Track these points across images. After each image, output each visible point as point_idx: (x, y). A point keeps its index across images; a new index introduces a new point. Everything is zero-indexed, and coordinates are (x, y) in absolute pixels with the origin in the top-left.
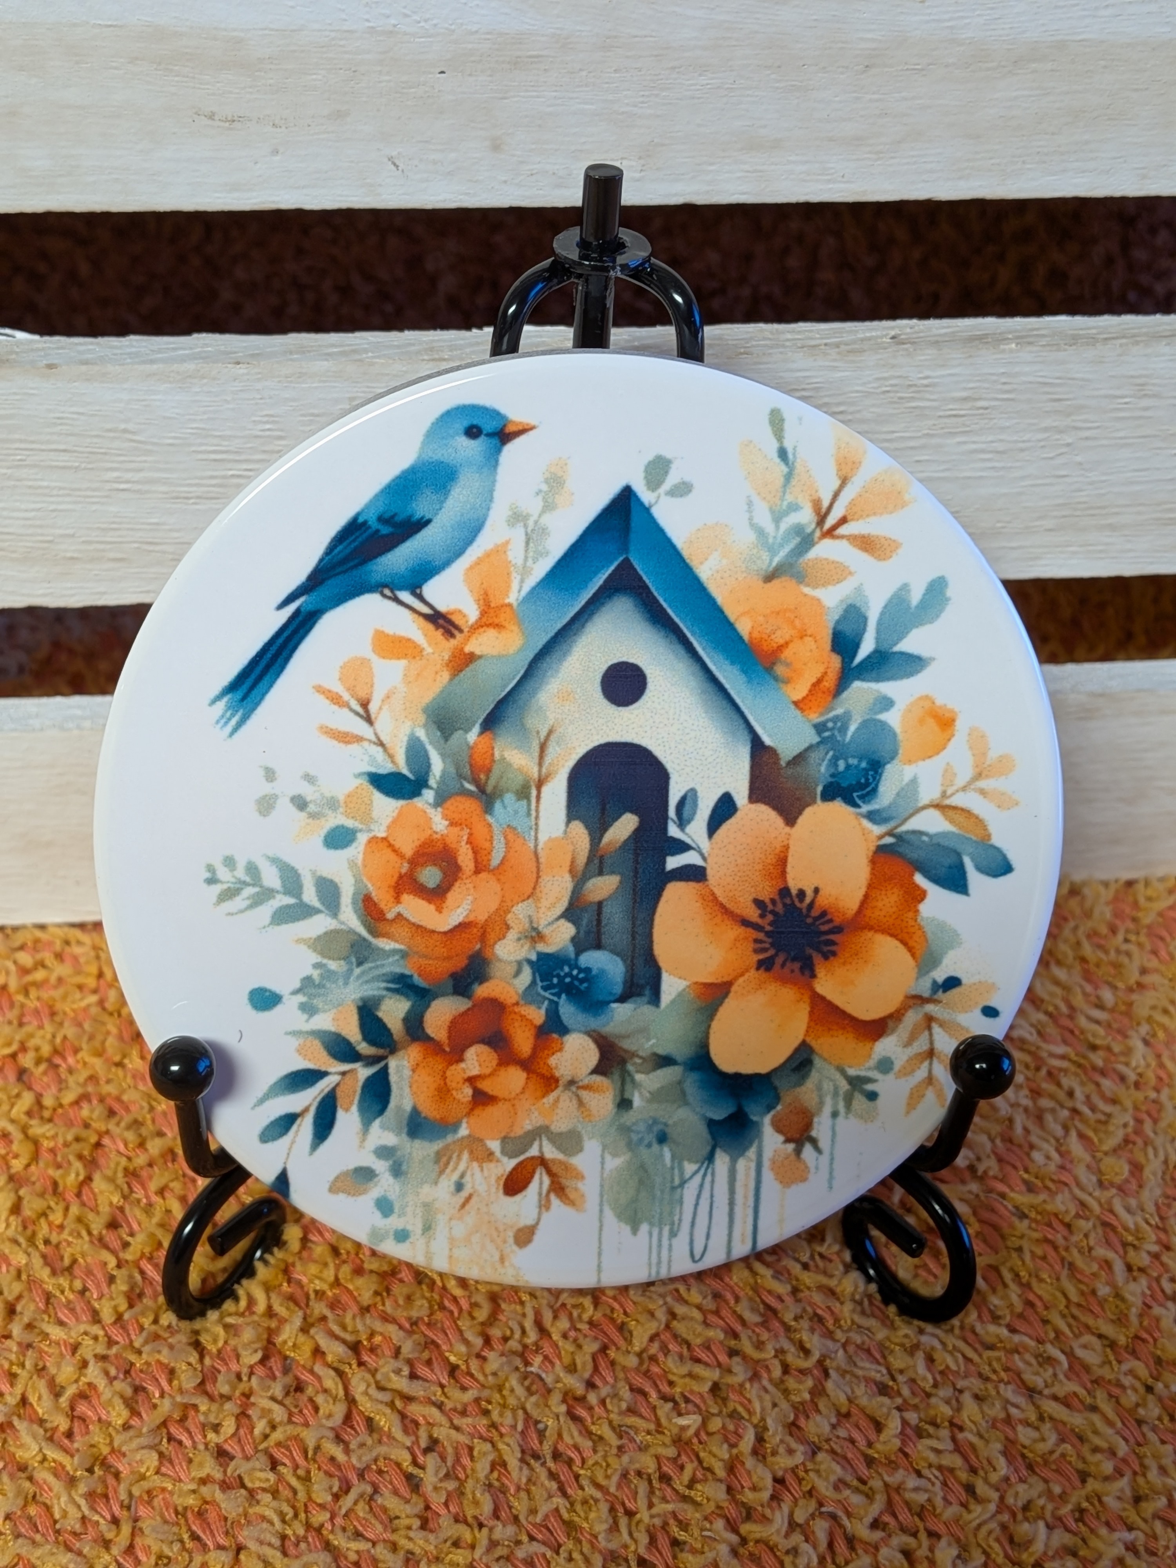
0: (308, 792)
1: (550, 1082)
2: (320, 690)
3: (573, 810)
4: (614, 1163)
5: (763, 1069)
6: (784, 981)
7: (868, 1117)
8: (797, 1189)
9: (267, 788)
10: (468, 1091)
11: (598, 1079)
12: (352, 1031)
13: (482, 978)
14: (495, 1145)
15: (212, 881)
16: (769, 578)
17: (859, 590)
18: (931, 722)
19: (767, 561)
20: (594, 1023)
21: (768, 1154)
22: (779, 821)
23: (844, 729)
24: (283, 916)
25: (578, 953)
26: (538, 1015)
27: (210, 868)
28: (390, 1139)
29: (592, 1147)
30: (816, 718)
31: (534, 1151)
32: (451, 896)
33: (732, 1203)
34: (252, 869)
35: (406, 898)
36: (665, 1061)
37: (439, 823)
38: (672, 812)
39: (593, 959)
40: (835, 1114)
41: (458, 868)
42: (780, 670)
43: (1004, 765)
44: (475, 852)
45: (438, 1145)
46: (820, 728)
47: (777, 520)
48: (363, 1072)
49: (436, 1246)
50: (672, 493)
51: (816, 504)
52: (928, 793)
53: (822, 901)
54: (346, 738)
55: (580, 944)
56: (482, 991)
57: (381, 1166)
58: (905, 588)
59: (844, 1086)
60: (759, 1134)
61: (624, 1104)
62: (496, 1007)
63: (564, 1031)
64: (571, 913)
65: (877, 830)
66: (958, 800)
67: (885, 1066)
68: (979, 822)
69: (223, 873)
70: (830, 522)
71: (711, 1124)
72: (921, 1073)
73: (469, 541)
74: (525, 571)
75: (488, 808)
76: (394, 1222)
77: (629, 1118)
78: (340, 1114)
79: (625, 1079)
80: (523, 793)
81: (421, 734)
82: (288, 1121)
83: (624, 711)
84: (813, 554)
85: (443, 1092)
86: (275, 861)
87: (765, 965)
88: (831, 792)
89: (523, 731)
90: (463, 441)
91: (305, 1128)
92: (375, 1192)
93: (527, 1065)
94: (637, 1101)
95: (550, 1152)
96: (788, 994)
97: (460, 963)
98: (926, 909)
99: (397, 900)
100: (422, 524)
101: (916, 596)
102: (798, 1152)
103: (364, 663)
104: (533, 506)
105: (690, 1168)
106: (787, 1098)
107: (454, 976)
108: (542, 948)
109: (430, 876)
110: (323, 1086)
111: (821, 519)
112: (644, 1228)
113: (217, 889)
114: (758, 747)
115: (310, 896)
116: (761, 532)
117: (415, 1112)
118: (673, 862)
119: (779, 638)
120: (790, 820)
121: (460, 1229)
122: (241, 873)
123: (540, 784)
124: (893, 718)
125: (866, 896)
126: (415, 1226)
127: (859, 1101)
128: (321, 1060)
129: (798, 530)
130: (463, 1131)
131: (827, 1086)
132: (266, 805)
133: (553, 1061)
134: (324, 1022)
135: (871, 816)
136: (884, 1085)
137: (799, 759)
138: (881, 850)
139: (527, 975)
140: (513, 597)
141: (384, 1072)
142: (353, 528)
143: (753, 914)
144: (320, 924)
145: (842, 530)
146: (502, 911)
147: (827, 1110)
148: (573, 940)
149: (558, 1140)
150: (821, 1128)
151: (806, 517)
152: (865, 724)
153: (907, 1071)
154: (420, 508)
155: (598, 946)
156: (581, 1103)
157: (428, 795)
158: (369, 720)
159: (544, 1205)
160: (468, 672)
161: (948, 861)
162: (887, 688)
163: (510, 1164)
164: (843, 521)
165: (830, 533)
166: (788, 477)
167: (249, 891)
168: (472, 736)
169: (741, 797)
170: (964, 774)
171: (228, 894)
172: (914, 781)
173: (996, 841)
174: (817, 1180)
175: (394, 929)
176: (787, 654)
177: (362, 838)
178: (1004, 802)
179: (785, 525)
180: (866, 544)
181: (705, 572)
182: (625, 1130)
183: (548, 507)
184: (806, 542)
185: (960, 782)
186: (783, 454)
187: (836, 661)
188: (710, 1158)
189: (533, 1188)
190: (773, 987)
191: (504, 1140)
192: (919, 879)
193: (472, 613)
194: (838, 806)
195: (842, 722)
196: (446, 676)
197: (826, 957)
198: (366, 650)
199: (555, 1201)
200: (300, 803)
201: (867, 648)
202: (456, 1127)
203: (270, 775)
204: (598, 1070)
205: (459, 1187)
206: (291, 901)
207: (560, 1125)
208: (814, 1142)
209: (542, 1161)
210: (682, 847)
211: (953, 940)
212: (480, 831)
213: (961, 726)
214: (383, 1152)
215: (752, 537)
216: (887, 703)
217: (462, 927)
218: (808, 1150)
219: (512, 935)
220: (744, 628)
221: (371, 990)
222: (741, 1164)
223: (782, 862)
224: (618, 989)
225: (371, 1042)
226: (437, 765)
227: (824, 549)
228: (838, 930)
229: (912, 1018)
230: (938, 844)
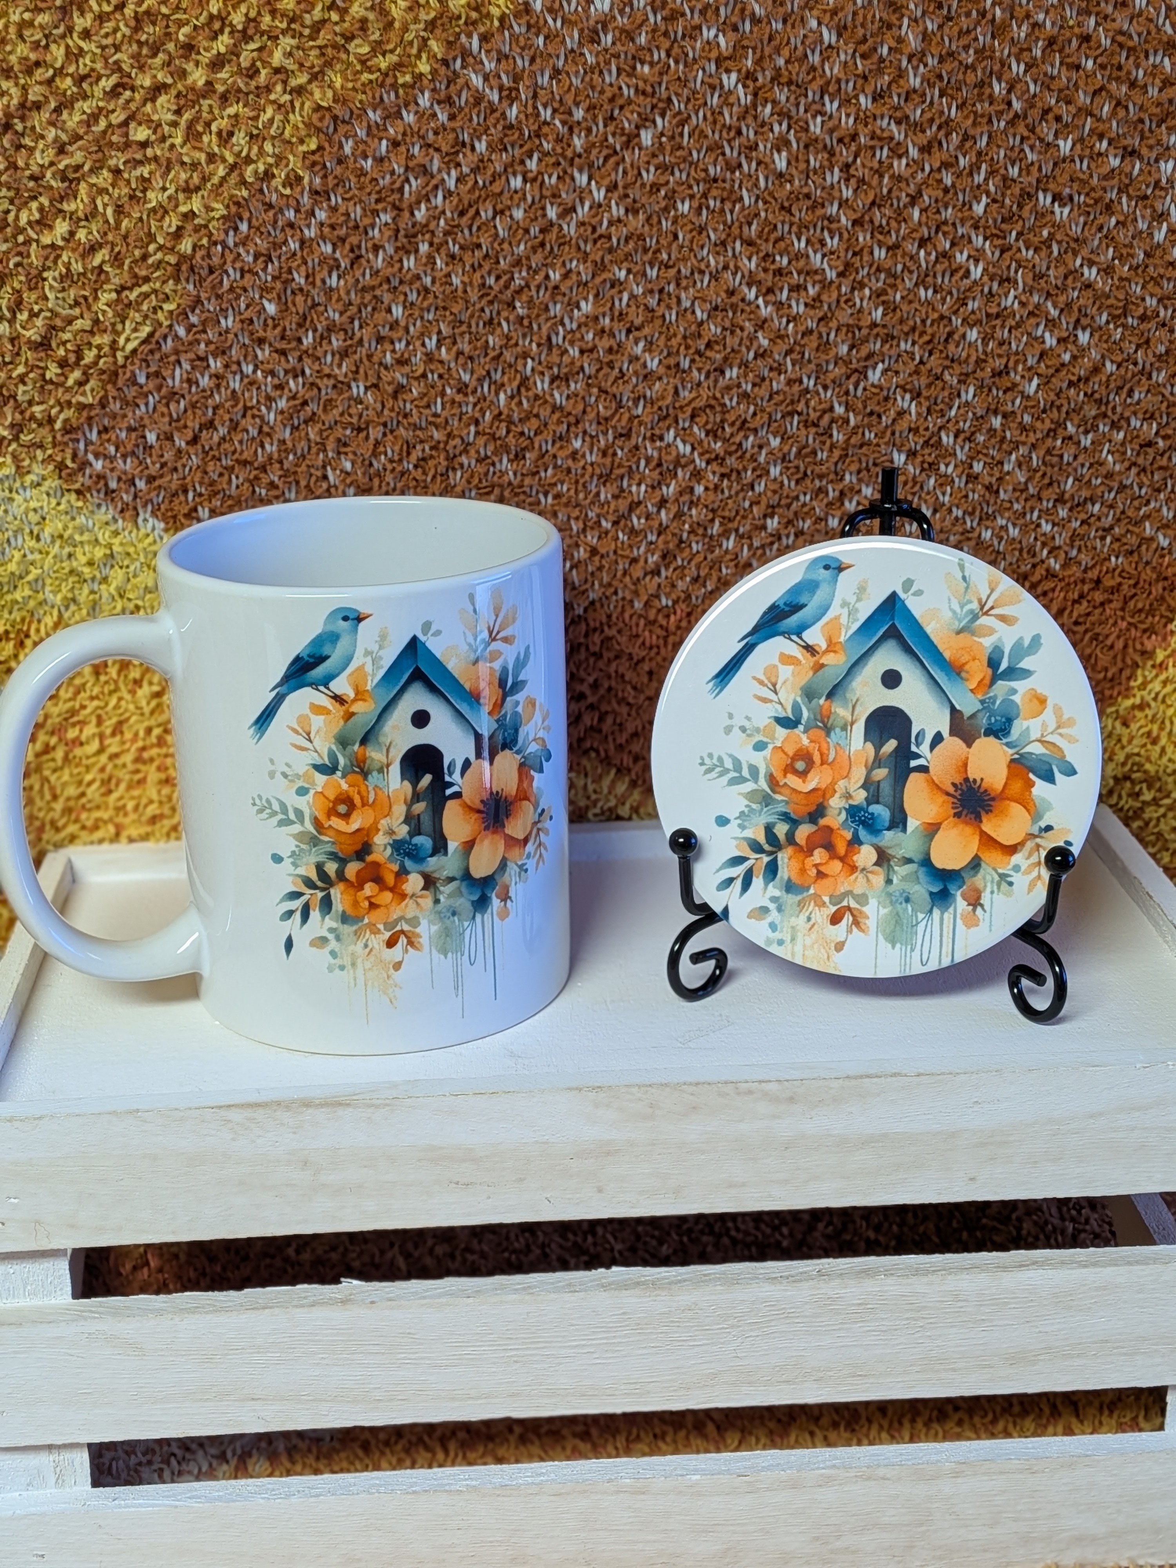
0: (747, 724)
1: (853, 869)
2: (754, 678)
3: (867, 738)
4: (883, 911)
5: (957, 868)
6: (967, 823)
7: (1008, 895)
8: (974, 929)
9: (729, 722)
10: (815, 871)
11: (877, 868)
12: (761, 839)
13: (823, 815)
14: (826, 899)
15: (702, 764)
16: (958, 632)
17: (1000, 639)
18: (1035, 701)
19: (957, 625)
20: (875, 840)
21: (959, 911)
22: (964, 745)
23: (994, 703)
24: (733, 782)
25: (869, 804)
26: (849, 835)
27: (702, 758)
28: (777, 893)
29: (873, 902)
30: (980, 697)
31: (845, 903)
32: (810, 776)
33: (941, 936)
34: (720, 759)
35: (789, 776)
36: (909, 861)
37: (805, 741)
38: (913, 739)
39: (875, 809)
40: (992, 892)
41: (813, 762)
42: (963, 674)
43: (1071, 722)
44: (822, 755)
45: (799, 897)
46: (982, 702)
47: (962, 607)
48: (766, 859)
49: (798, 948)
50: (914, 594)
51: (980, 600)
52: (1035, 734)
53: (984, 785)
54: (765, 700)
55: (869, 801)
56: (823, 822)
57: (772, 906)
58: (1021, 638)
59: (997, 878)
60: (955, 901)
61: (889, 881)
62: (829, 830)
63: (861, 843)
64: (865, 786)
65: (1011, 751)
66: (1049, 738)
67: (1017, 868)
68: (1060, 749)
69: (707, 761)
70: (986, 608)
71: (931, 894)
72: (1035, 874)
73: (823, 614)
74: (848, 628)
75: (828, 734)
76: (777, 935)
77: (891, 889)
78: (754, 879)
79: (890, 868)
80: (844, 728)
81: (799, 699)
82: (730, 881)
83: (891, 692)
84: (978, 622)
85: (803, 871)
86: (731, 756)
87: (957, 815)
88: (989, 732)
89: (845, 700)
90: (823, 571)
91: (738, 884)
92: (769, 919)
93: (842, 859)
94: (895, 881)
95: (853, 904)
96: (968, 830)
97: (813, 808)
98: (1034, 791)
99: (785, 776)
100: (803, 606)
101: (1026, 643)
102: (974, 910)
103: (775, 666)
104: (852, 599)
105: (921, 916)
106: (968, 882)
107: (810, 814)
108: (851, 802)
109: (800, 765)
110: (747, 865)
111: (982, 608)
112: (898, 946)
113: (704, 768)
114: (953, 710)
115: (745, 773)
116: (954, 612)
117: (789, 880)
118: (913, 763)
119: (963, 660)
120: (969, 746)
121: (808, 941)
122: (715, 761)
123: (852, 724)
124: (1017, 698)
125: (1006, 784)
126: (787, 938)
127: (1004, 885)
128: (747, 852)
129: (971, 611)
130: (812, 891)
131: (988, 878)
132: (728, 730)
133: (855, 858)
134: (749, 833)
135: (1008, 745)
136: (1016, 878)
137: (973, 716)
138: (1012, 761)
139: (844, 815)
140: (842, 639)
141: (775, 859)
142: (773, 607)
143: (951, 790)
144: (749, 786)
145: (992, 612)
146: (834, 783)
147: (988, 890)
148: (866, 799)
149: (856, 898)
150: (985, 899)
151: (975, 606)
152: (1003, 701)
153: (1028, 872)
154: (803, 600)
155: (878, 802)
156: (868, 880)
157: (801, 728)
158: (776, 693)
159: (849, 931)
160: (820, 672)
161: (1046, 767)
162: (1014, 684)
163: (833, 909)
164: (992, 608)
165: (986, 613)
166: (967, 588)
167: (718, 769)
168: (822, 701)
169: (946, 733)
170: (1052, 726)
171: (709, 771)
172: (1028, 728)
173: (1068, 759)
174: (984, 926)
175: (783, 790)
176: (967, 667)
177: (770, 747)
178: (1072, 740)
179: (965, 610)
180: (1003, 618)
181: (929, 630)
182: (890, 895)
183: (859, 600)
184: (975, 617)
185: (1050, 730)
186: (964, 578)
187: (990, 671)
188: (931, 911)
189: (844, 921)
190: (961, 826)
191: (831, 897)
192: (1031, 776)
193: (824, 646)
194: (991, 739)
195: (993, 699)
196: (811, 673)
197: (987, 812)
198: (776, 661)
199: (855, 929)
200: (743, 729)
201: (1004, 665)
202: (808, 888)
203: (731, 716)
204: (877, 864)
205: (809, 919)
206: (736, 775)
207: (858, 891)
208: (982, 906)
209: (849, 908)
210: (917, 756)
211: (1049, 807)
212: (824, 745)
213: (1050, 703)
214: (774, 899)
215: (950, 614)
216: (1014, 691)
217: (814, 790)
218: (979, 909)
219: (837, 795)
220: (947, 655)
221: (771, 819)
222: (946, 915)
223: (965, 765)
224: (887, 824)
225: (770, 845)
226: (805, 714)
227: (984, 620)
228: (993, 799)
229: (1030, 845)
230: (1040, 759)
